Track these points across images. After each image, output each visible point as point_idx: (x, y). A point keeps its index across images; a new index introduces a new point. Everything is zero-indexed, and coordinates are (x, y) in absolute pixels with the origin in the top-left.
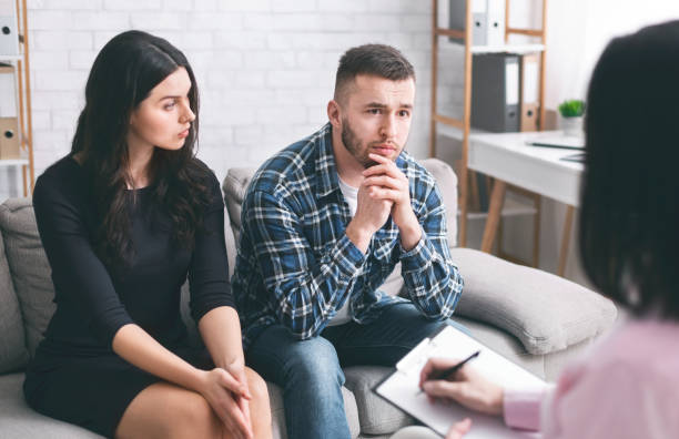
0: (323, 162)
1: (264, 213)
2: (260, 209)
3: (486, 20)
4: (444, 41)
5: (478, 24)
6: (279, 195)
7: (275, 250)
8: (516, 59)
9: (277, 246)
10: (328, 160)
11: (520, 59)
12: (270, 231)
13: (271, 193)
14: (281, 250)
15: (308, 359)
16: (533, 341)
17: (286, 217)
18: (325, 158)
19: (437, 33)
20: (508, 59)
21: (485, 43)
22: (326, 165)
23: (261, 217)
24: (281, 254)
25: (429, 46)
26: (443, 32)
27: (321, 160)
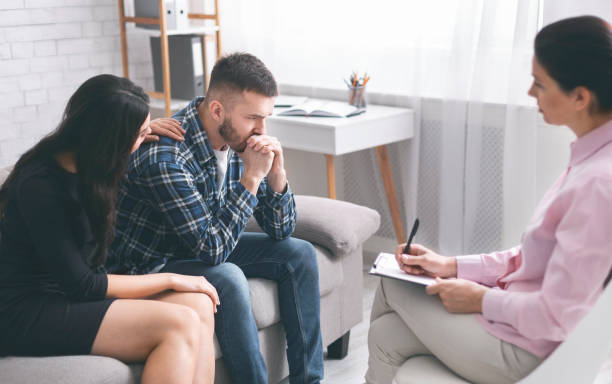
0: (199, 137)
1: (171, 178)
2: (167, 176)
3: (174, 8)
4: (130, 26)
5: (169, 12)
6: (180, 162)
7: (184, 204)
8: (198, 39)
9: (185, 201)
10: (203, 135)
11: (202, 38)
12: (179, 192)
13: (174, 161)
14: (188, 203)
15: (231, 276)
16: (339, 246)
17: (188, 178)
18: (200, 134)
19: (124, 20)
20: (194, 40)
21: (175, 28)
22: (202, 139)
23: (170, 181)
24: (189, 207)
25: (118, 31)
26: (130, 20)
27: (197, 136)
